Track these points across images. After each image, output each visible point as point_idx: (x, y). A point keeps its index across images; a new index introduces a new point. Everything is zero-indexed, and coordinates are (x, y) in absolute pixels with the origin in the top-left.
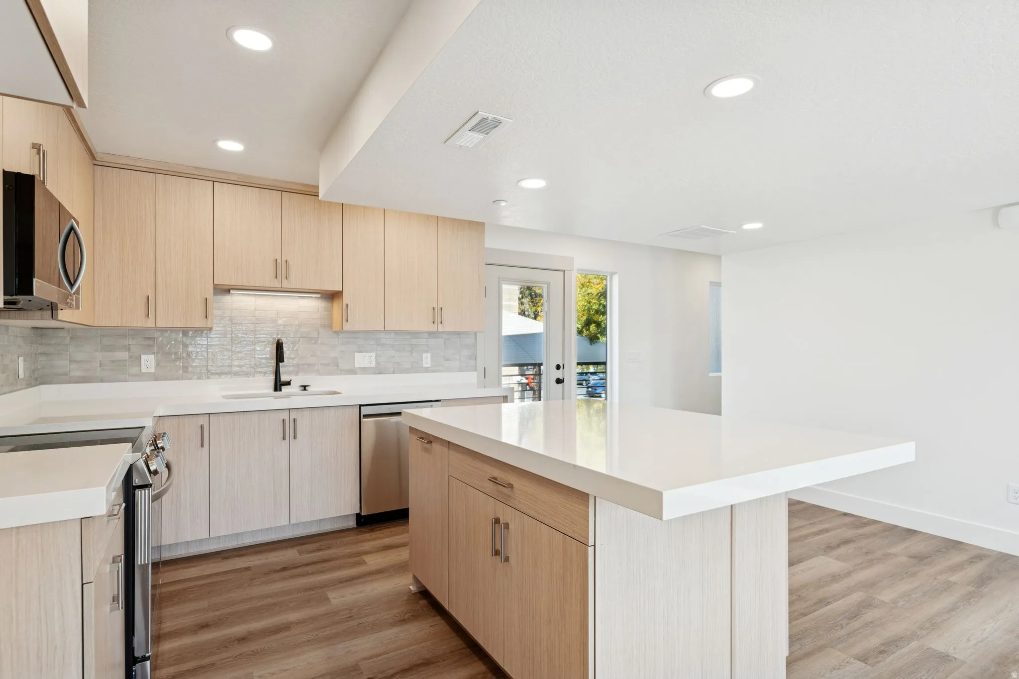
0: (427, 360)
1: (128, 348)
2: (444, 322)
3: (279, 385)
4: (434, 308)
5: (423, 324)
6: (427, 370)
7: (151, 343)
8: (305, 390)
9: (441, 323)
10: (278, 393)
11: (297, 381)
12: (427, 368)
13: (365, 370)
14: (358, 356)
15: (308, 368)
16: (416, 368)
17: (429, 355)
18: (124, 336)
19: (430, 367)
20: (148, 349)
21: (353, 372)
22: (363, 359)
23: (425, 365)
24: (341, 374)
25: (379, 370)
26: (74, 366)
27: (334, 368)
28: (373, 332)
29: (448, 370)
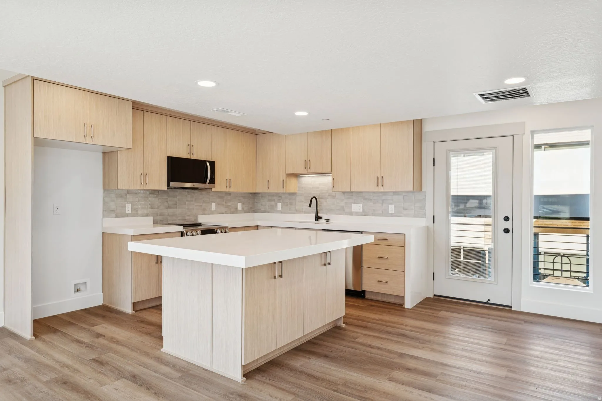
0: (391, 209)
1: (274, 200)
2: (385, 185)
3: (318, 218)
4: (378, 177)
5: (372, 187)
6: (392, 215)
7: (280, 198)
8: (327, 221)
9: (383, 186)
10: (317, 222)
11: (325, 216)
12: (392, 214)
13: (357, 214)
14: (354, 205)
15: (330, 211)
16: (385, 213)
17: (393, 206)
18: (273, 196)
19: (393, 213)
20: (279, 201)
21: (351, 214)
22: (357, 207)
23: (390, 212)
24: (346, 215)
25: (364, 214)
26: (262, 207)
27: (343, 211)
28: (361, 192)
29: (406, 216)
